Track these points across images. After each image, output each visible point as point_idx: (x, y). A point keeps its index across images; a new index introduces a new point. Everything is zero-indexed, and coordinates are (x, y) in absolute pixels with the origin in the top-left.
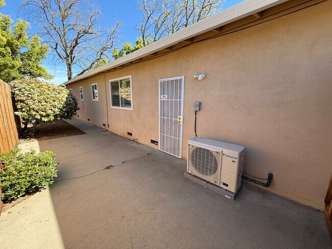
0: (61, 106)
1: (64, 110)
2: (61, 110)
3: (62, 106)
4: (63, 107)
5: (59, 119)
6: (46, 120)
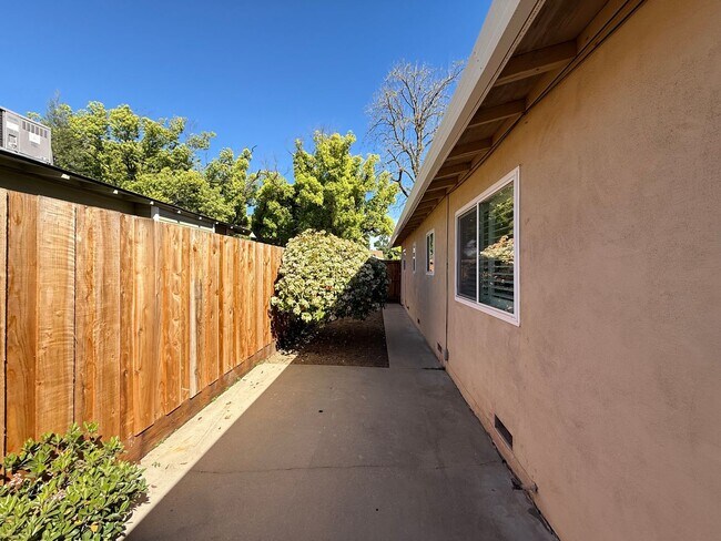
0: (340, 288)
1: (345, 297)
2: (339, 296)
3: (343, 287)
4: (345, 290)
5: (332, 318)
6: (307, 318)
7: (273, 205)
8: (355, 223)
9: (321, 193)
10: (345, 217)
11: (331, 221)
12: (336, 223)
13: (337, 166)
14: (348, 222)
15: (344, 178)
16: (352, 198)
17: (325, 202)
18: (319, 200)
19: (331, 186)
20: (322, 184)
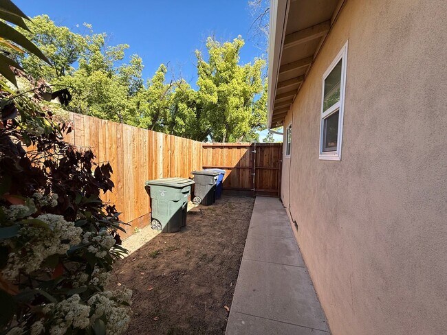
7: (182, 106)
8: (243, 119)
9: (216, 94)
10: (235, 114)
11: (225, 118)
12: (228, 119)
13: (228, 69)
14: (237, 118)
15: (234, 80)
16: (242, 99)
17: (219, 101)
18: (214, 99)
19: (223, 87)
20: (217, 86)
